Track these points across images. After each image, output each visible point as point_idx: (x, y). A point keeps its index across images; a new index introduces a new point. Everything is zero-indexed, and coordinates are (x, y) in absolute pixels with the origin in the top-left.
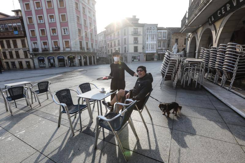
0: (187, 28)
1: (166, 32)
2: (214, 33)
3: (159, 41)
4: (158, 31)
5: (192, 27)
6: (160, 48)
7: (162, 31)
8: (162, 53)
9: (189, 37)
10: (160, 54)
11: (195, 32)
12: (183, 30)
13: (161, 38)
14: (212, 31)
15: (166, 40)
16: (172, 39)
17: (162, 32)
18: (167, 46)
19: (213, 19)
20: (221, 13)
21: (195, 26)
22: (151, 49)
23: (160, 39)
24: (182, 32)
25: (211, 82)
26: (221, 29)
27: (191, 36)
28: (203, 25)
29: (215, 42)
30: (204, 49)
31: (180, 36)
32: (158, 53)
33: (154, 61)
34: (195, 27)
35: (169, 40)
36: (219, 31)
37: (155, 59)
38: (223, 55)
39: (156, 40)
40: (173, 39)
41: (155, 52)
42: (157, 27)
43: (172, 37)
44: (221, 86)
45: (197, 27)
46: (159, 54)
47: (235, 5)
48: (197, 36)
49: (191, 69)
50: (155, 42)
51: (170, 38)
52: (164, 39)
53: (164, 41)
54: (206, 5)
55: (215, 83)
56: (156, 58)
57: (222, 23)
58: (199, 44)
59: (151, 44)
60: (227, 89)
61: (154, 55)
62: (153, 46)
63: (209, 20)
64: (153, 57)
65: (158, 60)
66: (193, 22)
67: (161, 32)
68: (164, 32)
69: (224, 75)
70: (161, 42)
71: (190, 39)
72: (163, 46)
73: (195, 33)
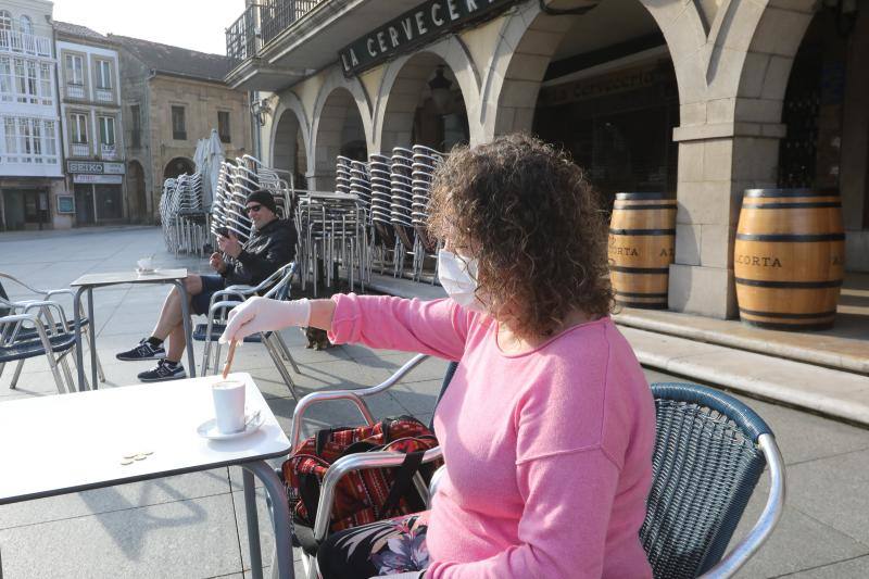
0: (262, 70)
1: (111, 59)
2: (363, 107)
3: (74, 109)
4: (60, 45)
5: (279, 72)
6: (81, 151)
7: (89, 50)
8: (98, 179)
9: (265, 109)
10: (89, 185)
11: (288, 90)
12: (241, 77)
13: (87, 91)
14: (358, 102)
15: (116, 107)
16: (151, 108)
17: (83, 55)
18: (129, 143)
19: (355, 61)
20: (376, 47)
21: (292, 69)
22: (20, 153)
23: (77, 93)
24: (235, 81)
25: (385, 273)
26: (385, 100)
27: (273, 106)
28: (323, 70)
29: (374, 141)
30: (349, 163)
31: (195, 97)
32: (78, 180)
33: (53, 229)
34: (292, 73)
35: (135, 109)
36: (378, 103)
37: (59, 220)
38: (405, 181)
39: (53, 98)
40: (154, 103)
41: (55, 171)
42: (48, 18)
43: (153, 95)
44: (416, 280)
45: (300, 74)
46: (78, 188)
47: (409, 38)
48: (304, 110)
49: (330, 225)
50: (50, 112)
51: (140, 98)
52: (105, 97)
53: (102, 109)
54: (336, 12)
55: (397, 276)
56: (63, 213)
57: (383, 81)
58: (314, 144)
59: (24, 120)
60: (430, 283)
61: (47, 191)
62: (36, 133)
63: (342, 60)
64: (43, 206)
65: (78, 224)
66: (287, 54)
67: (80, 57)
68: (97, 60)
69: (416, 240)
70: (87, 113)
71: (269, 119)
72: (102, 140)
73: (291, 94)
